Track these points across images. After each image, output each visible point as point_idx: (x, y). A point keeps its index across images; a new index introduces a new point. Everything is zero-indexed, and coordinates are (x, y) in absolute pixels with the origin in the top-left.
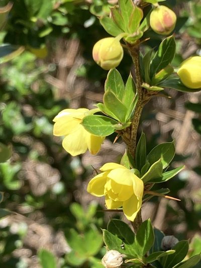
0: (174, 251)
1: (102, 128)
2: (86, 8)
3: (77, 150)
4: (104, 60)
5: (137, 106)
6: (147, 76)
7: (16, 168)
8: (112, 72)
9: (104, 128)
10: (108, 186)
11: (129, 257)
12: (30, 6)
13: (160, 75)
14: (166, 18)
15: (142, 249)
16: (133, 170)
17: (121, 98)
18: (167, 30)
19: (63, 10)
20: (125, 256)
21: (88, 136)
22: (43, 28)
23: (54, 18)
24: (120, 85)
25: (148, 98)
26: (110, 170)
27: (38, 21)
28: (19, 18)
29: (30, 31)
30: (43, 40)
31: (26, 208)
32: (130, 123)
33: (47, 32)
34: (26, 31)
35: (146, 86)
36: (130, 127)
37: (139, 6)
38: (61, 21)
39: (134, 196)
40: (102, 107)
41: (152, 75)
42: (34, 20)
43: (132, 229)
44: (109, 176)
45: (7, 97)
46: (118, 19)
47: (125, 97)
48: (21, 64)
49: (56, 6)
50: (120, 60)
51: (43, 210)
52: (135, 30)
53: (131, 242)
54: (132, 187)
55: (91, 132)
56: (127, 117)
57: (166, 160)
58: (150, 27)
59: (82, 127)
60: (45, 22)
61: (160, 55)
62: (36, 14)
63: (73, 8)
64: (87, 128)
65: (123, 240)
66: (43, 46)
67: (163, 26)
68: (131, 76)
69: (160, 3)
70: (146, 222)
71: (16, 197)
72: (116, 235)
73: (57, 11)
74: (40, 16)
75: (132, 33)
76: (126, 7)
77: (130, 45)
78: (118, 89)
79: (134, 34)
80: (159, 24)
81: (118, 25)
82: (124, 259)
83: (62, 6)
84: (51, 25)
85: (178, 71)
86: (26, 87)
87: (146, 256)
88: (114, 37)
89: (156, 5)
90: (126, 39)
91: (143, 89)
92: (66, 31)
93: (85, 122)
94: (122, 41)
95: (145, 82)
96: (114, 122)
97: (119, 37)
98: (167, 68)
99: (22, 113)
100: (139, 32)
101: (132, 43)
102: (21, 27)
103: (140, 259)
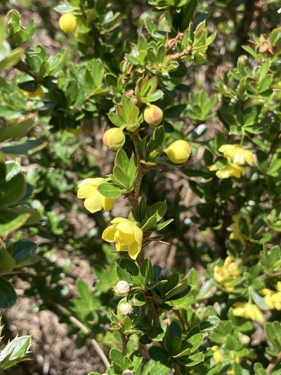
0: (166, 281)
1: (113, 193)
2: (110, 99)
3: (95, 208)
4: (111, 144)
5: (138, 176)
6: (144, 154)
7: (62, 217)
8: (120, 152)
9: (114, 192)
10: (117, 234)
11: (135, 286)
12: (69, 97)
13: (153, 154)
14: (155, 114)
15: (144, 279)
16: (136, 223)
17: (126, 170)
18: (156, 122)
19: (93, 101)
20: (131, 285)
21: (102, 199)
22: (78, 113)
23: (87, 106)
24: (126, 160)
25: (145, 170)
26: (118, 223)
27: (74, 108)
28: (61, 106)
29: (68, 116)
30: (78, 123)
31: (69, 247)
32: (133, 188)
33: (82, 117)
34: (66, 116)
35: (143, 162)
36: (134, 191)
37: (137, 105)
38: (92, 108)
39: (135, 242)
40: (112, 177)
41: (148, 154)
42: (72, 107)
43: (137, 264)
44: (117, 227)
45: (53, 164)
46: (122, 114)
47: (129, 170)
48: (64, 140)
49: (87, 98)
50: (123, 144)
51: (81, 249)
52: (134, 122)
53: (136, 274)
54: (134, 235)
55: (104, 195)
56: (131, 185)
57: (160, 214)
58: (144, 121)
59: (98, 192)
60: (80, 109)
61: (153, 139)
62: (73, 104)
63: (100, 99)
64: (101, 192)
65: (131, 273)
66: (78, 127)
67: (153, 119)
68: (133, 154)
69: (152, 103)
70: (147, 259)
71: (61, 240)
72: (125, 270)
73: (88, 101)
74: (75, 105)
75: (132, 124)
76: (127, 106)
77: (131, 133)
78: (125, 164)
79: (133, 125)
80: (150, 118)
81: (122, 119)
82: (131, 287)
83: (92, 97)
84: (85, 111)
85: (166, 151)
86: (68, 157)
87: (147, 284)
88: (118, 127)
89: (148, 104)
90: (127, 129)
91: (142, 164)
92: (96, 115)
93: (100, 188)
94: (125, 130)
95: (143, 159)
96: (122, 188)
97: (122, 128)
98: (158, 149)
99: (65, 176)
100: (137, 123)
101: (132, 131)
102: (63, 113)
103: (143, 287)
